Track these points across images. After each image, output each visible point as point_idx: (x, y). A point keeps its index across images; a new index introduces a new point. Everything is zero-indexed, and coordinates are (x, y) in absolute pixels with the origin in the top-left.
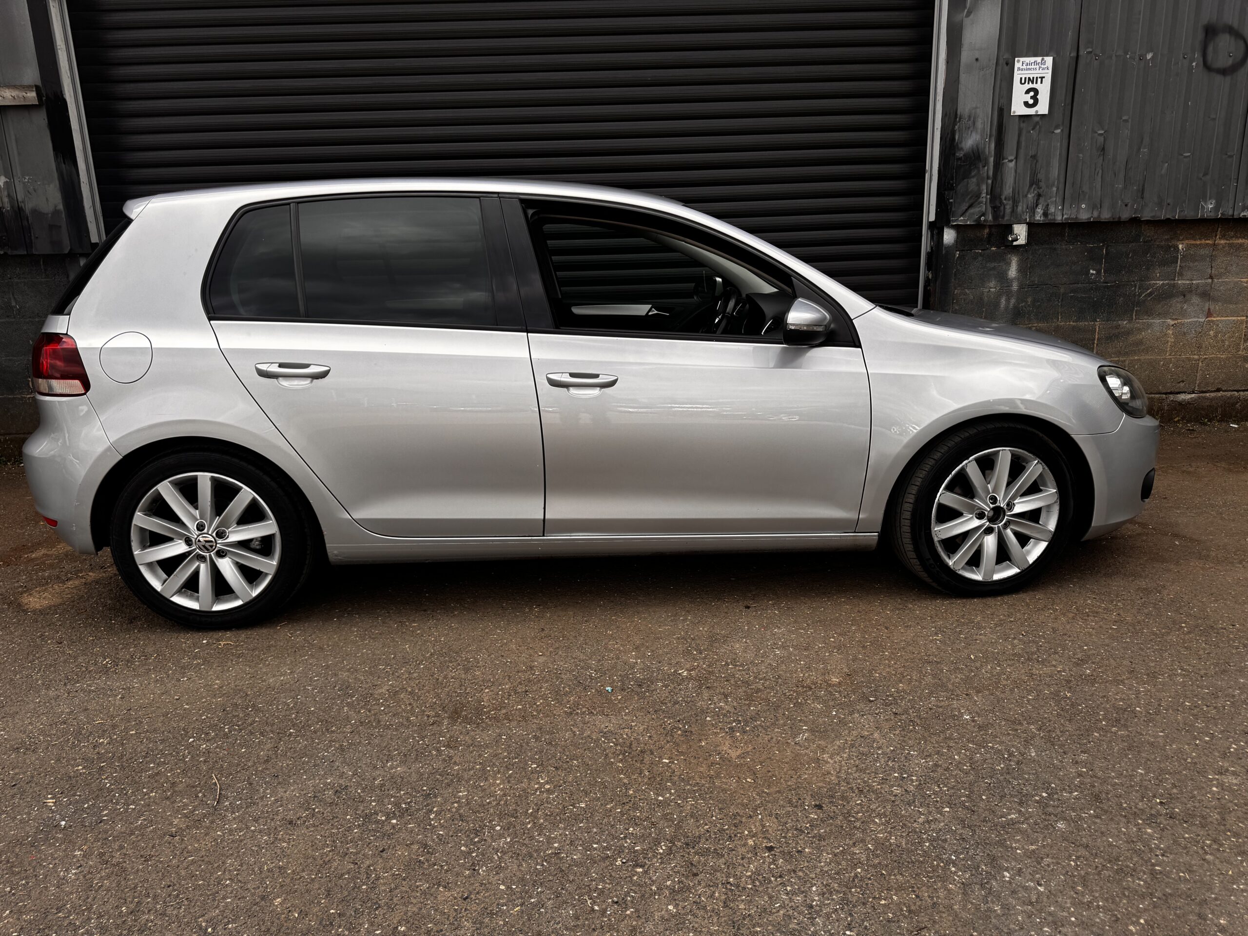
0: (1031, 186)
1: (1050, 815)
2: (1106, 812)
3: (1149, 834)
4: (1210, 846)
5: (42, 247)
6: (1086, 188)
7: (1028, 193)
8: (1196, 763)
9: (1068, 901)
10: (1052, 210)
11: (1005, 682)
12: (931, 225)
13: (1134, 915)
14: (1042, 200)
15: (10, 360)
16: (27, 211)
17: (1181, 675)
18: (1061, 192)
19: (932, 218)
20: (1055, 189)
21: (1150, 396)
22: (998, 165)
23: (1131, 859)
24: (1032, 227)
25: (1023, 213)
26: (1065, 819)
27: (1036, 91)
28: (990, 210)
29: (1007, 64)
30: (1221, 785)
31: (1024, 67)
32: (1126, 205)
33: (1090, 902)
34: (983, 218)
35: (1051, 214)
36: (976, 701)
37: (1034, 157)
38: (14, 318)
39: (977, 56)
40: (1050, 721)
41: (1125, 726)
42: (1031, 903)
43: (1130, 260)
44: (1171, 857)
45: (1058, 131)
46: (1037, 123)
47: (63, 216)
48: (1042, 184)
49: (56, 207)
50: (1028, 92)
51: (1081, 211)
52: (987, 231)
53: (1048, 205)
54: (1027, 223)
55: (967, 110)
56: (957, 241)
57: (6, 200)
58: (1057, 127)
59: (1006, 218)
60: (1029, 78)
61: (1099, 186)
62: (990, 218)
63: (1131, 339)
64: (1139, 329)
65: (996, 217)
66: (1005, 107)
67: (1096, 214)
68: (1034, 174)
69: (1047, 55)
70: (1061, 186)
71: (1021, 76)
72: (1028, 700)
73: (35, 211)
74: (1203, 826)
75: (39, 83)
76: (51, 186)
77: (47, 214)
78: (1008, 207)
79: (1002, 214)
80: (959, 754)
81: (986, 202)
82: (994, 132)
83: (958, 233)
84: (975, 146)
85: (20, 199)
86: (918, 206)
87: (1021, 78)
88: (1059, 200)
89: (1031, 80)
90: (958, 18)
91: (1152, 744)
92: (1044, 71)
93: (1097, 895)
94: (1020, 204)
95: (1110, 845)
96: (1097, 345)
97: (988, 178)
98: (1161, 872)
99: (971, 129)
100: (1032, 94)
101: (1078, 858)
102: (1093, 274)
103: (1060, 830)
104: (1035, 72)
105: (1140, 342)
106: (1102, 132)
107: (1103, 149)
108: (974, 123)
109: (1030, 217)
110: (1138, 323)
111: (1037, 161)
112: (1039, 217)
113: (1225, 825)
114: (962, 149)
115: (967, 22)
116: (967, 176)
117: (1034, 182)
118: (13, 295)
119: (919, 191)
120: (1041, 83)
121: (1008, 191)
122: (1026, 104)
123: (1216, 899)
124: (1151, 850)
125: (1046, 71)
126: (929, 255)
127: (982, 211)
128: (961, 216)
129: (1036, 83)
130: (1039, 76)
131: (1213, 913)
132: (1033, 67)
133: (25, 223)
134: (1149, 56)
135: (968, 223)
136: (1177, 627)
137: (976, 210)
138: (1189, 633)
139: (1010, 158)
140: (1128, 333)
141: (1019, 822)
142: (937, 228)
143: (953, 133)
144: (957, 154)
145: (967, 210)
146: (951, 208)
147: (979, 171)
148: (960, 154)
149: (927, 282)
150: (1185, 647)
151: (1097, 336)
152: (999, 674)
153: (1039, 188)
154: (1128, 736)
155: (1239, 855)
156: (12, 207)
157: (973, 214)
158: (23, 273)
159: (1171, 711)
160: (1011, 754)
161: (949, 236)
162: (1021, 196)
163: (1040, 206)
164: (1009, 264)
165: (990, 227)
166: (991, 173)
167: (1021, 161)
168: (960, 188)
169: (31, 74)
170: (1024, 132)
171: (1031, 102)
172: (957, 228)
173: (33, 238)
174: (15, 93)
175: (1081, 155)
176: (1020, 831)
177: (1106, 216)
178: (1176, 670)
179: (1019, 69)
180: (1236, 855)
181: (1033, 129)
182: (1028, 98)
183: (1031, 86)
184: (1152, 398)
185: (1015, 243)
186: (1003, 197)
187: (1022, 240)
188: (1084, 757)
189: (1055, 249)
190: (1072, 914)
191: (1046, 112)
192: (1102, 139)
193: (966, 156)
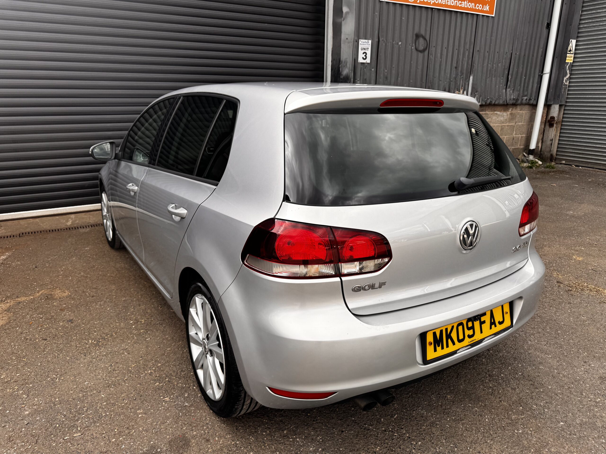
29: (356, 41)
31: (362, 43)
37: (366, 79)
39: (346, 37)
45: (373, 70)
46: (366, 66)
50: (363, 53)
55: (344, 59)
58: (373, 68)
66: (356, 59)
69: (369, 40)
82: (353, 69)
84: (347, 74)
87: (361, 48)
89: (364, 49)
90: (339, 20)
99: (345, 67)
100: (365, 54)
104: (365, 46)
106: (387, 71)
108: (346, 65)
114: (342, 75)
115: (343, 23)
120: (368, 50)
125: (369, 46)
129: (366, 50)
130: (367, 47)
132: (365, 44)
134: (400, 43)
139: (358, 79)
143: (338, 68)
144: (341, 77)
148: (342, 77)
167: (362, 81)
170: (362, 69)
171: (365, 57)
179: (360, 44)
181: (365, 68)
182: (363, 56)
183: (364, 51)
191: (369, 62)
192: (386, 74)
193: (344, 78)
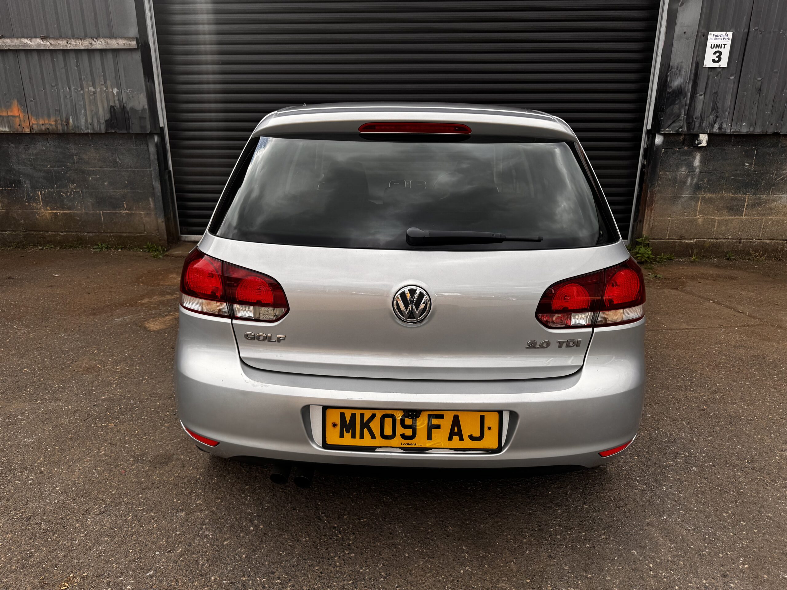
0: (712, 111)
1: (689, 463)
2: (718, 464)
3: (739, 475)
4: (770, 483)
5: (136, 129)
6: (747, 113)
7: (710, 115)
8: (769, 445)
9: (694, 501)
10: (724, 126)
11: (671, 400)
12: (648, 132)
13: (726, 509)
14: (718, 119)
15: (115, 191)
16: (128, 109)
17: (769, 402)
18: (731, 115)
19: (649, 127)
20: (727, 113)
21: (777, 241)
22: (693, 98)
23: (728, 485)
24: (711, 136)
25: (706, 127)
26: (696, 466)
27: (720, 53)
28: (685, 124)
29: (704, 36)
30: (781, 456)
31: (714, 38)
32: (771, 125)
33: (705, 502)
34: (680, 130)
35: (724, 128)
36: (654, 408)
37: (716, 93)
38: (118, 168)
39: (685, 31)
40: (694, 420)
41: (734, 425)
42: (675, 501)
43: (771, 158)
44: (749, 486)
45: (732, 78)
46: (719, 72)
47: (147, 112)
48: (719, 110)
49: (144, 106)
50: (715, 53)
51: (743, 127)
52: (682, 137)
53: (722, 123)
54: (708, 134)
55: (676, 63)
56: (664, 142)
57: (117, 102)
58: (731, 75)
59: (695, 130)
60: (717, 45)
61: (755, 112)
62: (685, 129)
63: (768, 206)
64: (773, 200)
65: (689, 129)
66: (700, 62)
67: (752, 129)
68: (715, 103)
69: (729, 31)
70: (732, 111)
71: (711, 43)
72: (683, 409)
73: (132, 109)
74: (768, 474)
75: (138, 36)
76: (142, 95)
77: (139, 111)
78: (697, 123)
79: (693, 127)
80: (644, 432)
81: (683, 120)
82: (692, 78)
83: (664, 138)
84: (679, 86)
85: (124, 102)
86: (641, 120)
87: (712, 45)
88: (729, 120)
89: (718, 46)
90: (675, 6)
91: (747, 435)
92: (726, 41)
93: (709, 499)
94: (705, 122)
95: (718, 479)
96: (746, 209)
97: (686, 105)
98: (743, 492)
99: (678, 75)
100: (718, 54)
101: (701, 483)
102: (747, 166)
103: (693, 470)
104: (720, 41)
105: (773, 208)
106: (760, 79)
107: (760, 89)
108: (680, 71)
109: (710, 130)
110: (773, 196)
111: (717, 96)
112: (716, 130)
113: (779, 474)
114: (671, 87)
115: (680, 9)
116: (673, 103)
117: (715, 108)
118: (118, 155)
119: (642, 111)
120: (724, 48)
121: (698, 113)
122: (714, 61)
123: (768, 505)
124: (739, 482)
125: (728, 41)
126: (646, 150)
127: (681, 125)
128: (667, 128)
129: (721, 48)
130: (723, 43)
131: (766, 511)
132: (720, 38)
133: (127, 115)
135: (671, 132)
136: (772, 377)
137: (676, 125)
138: (778, 381)
139: (701, 93)
140: (767, 202)
141: (672, 466)
142: (651, 134)
143: (667, 77)
144: (668, 90)
145: (671, 124)
146: (661, 123)
147: (680, 101)
148: (669, 90)
149: (643, 166)
150: (774, 388)
151: (746, 204)
152: (668, 395)
153: (718, 112)
154: (735, 430)
155: (784, 488)
156: (120, 106)
157: (675, 127)
158: (124, 143)
159: (760, 420)
160: (671, 434)
161: (659, 140)
162: (706, 117)
163: (717, 123)
164: (694, 158)
165: (685, 135)
166: (688, 102)
167: (707, 97)
168: (668, 111)
169: (134, 31)
170: (711, 78)
171: (717, 59)
172: (664, 135)
173: (130, 124)
174: (125, 42)
175: (745, 93)
176: (673, 470)
177: (758, 130)
178: (767, 399)
179: (711, 39)
180: (783, 488)
181: (716, 76)
182: (715, 57)
183: (717, 49)
184: (778, 242)
185: (699, 145)
186: (694, 117)
187: (704, 144)
188: (710, 438)
189: (724, 150)
190: (695, 506)
191: (726, 66)
192: (759, 83)
193: (673, 91)
